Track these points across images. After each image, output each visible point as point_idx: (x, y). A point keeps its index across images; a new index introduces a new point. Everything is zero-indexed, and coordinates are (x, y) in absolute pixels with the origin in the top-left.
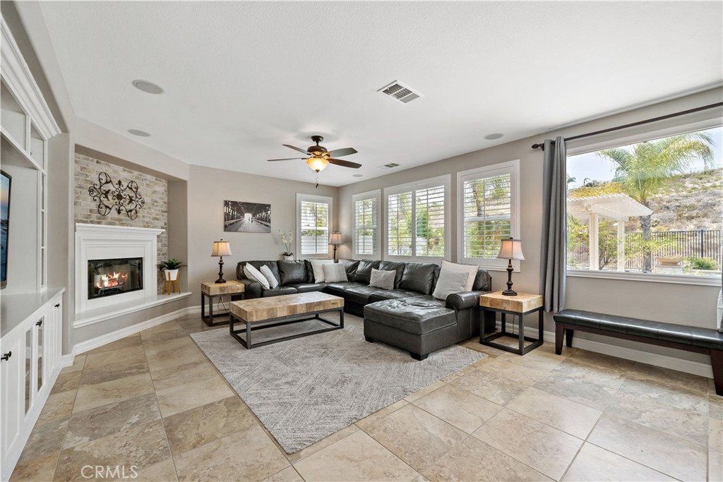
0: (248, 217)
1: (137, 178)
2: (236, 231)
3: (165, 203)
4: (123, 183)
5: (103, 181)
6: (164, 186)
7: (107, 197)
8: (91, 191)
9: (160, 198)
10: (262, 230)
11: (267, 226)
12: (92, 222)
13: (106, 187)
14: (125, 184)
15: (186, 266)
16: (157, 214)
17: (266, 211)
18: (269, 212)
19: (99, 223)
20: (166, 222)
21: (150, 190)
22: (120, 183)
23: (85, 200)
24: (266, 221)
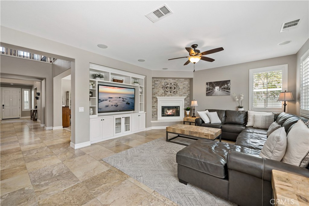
0: (217, 88)
1: (177, 81)
2: (211, 96)
3: (189, 87)
4: (172, 84)
5: (166, 84)
6: (188, 81)
7: (167, 89)
8: (162, 88)
9: (186, 86)
10: (225, 94)
11: (228, 92)
12: (163, 96)
13: (166, 86)
14: (173, 84)
16: (185, 92)
17: (227, 84)
18: (229, 84)
19: (165, 96)
20: (189, 94)
21: (182, 84)
22: (171, 84)
23: (161, 90)
24: (227, 89)
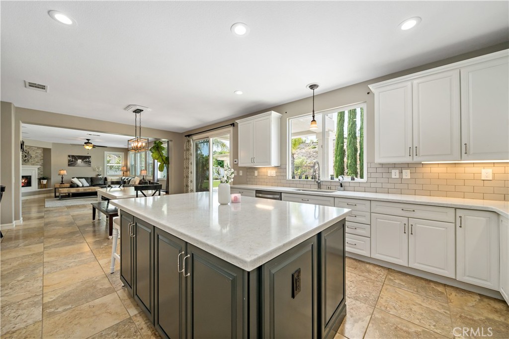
0: (80, 161)
1: (29, 149)
2: (73, 166)
3: (42, 156)
9: (39, 155)
10: (86, 166)
11: (89, 165)
15: (50, 179)
16: (38, 161)
18: (90, 159)
20: (43, 163)
21: (34, 153)
24: (88, 162)
